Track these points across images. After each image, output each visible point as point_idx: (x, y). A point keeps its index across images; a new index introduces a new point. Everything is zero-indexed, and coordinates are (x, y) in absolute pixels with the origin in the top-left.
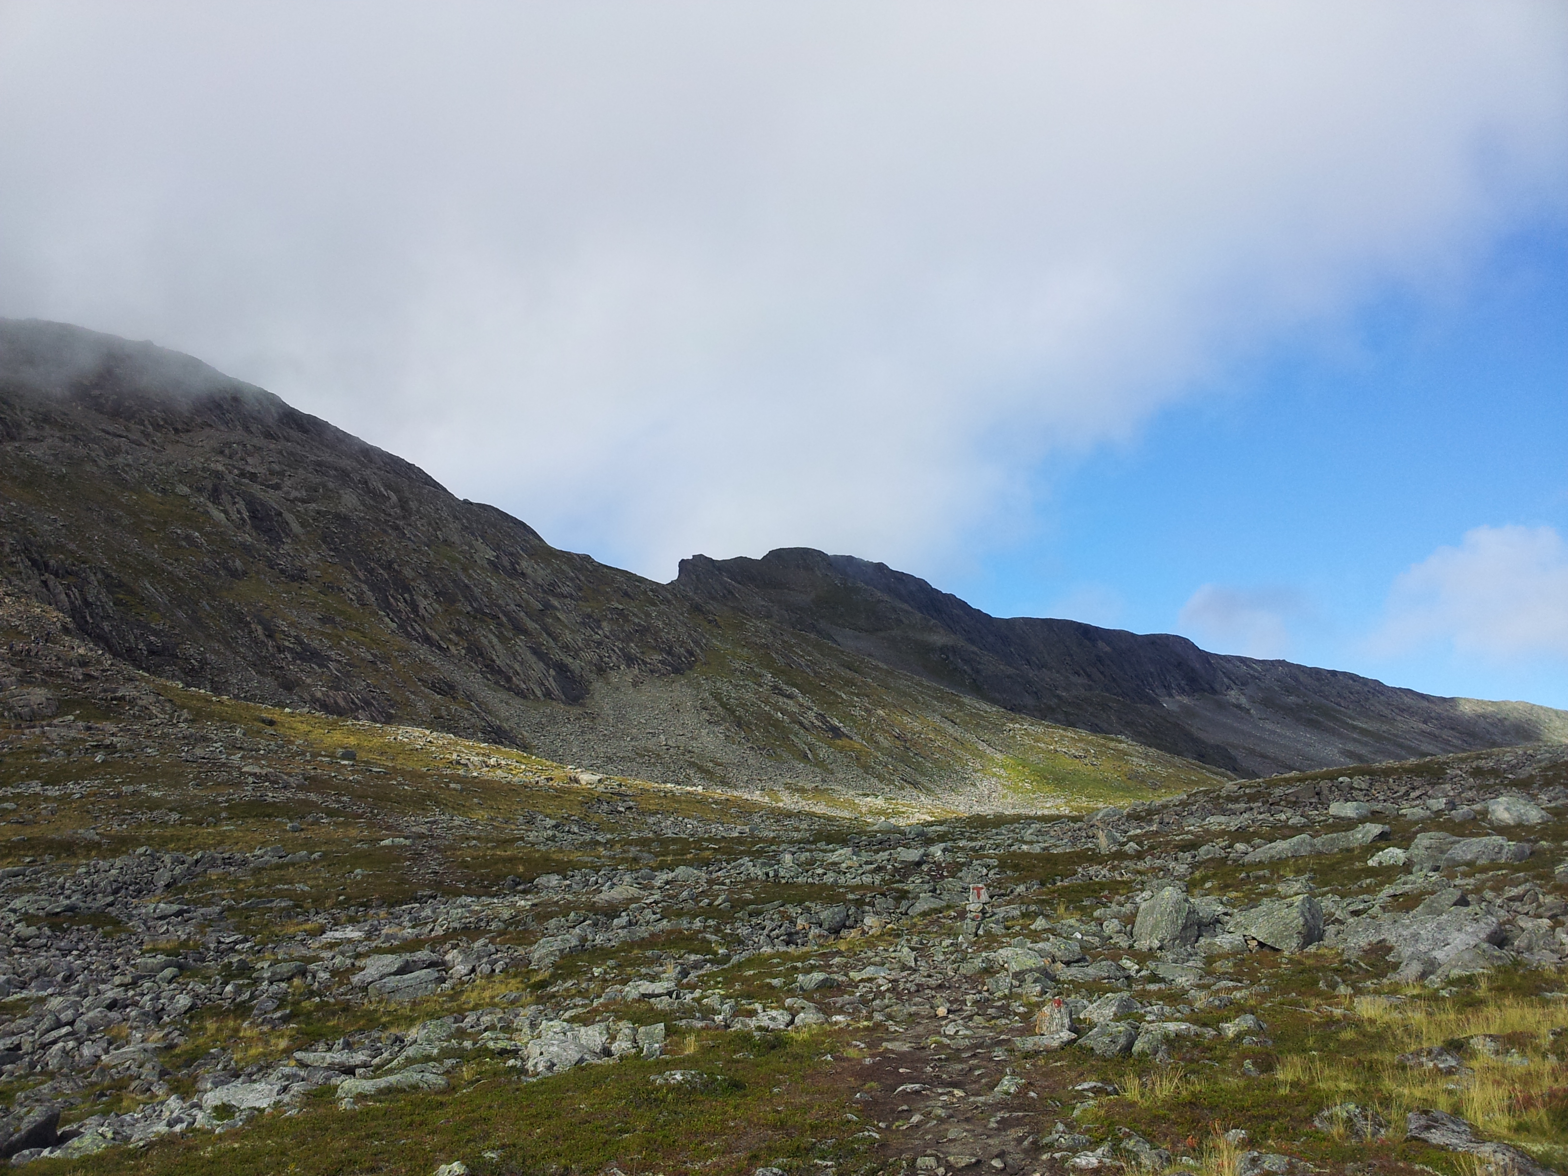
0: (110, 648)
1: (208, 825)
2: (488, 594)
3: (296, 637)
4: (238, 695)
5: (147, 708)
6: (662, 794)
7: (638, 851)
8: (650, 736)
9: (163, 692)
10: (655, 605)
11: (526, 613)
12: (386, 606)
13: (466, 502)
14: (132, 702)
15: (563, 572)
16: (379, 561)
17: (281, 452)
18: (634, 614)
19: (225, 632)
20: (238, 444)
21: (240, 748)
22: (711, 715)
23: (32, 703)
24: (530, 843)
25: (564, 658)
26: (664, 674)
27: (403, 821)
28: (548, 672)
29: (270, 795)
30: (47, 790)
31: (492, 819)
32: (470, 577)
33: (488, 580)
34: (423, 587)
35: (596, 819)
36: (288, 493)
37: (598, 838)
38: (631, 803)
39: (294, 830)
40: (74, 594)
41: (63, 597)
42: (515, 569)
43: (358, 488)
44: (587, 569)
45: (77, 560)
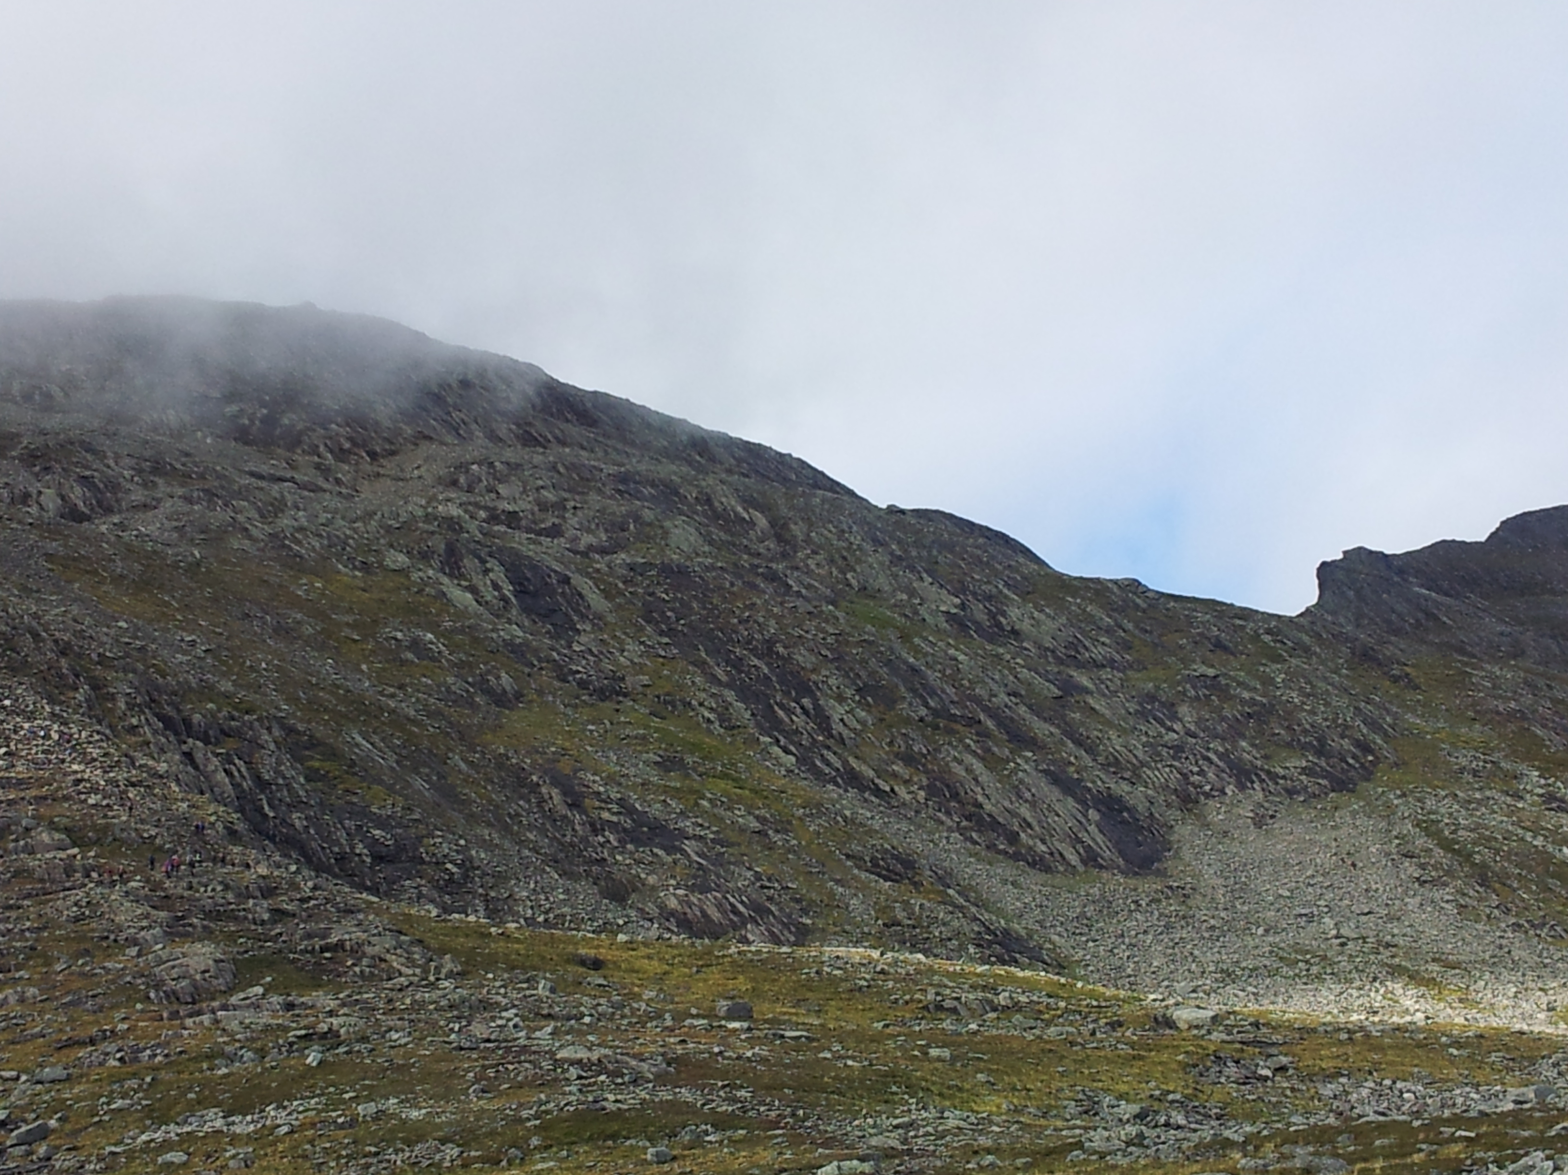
0: (309, 859)
1: (510, 1163)
2: (954, 679)
3: (621, 802)
4: (533, 918)
5: (382, 960)
6: (1344, 1036)
7: (1311, 1154)
8: (1302, 921)
9: (405, 927)
10: (1277, 659)
11: (1030, 707)
12: (771, 725)
13: (892, 510)
14: (357, 951)
15: (1090, 618)
16: (749, 642)
17: (554, 468)
18: (1239, 684)
19: (497, 807)
20: (480, 464)
21: (550, 1016)
22: (1422, 866)
23: (192, 972)
24: (1095, 1152)
25: (1112, 786)
26: (1315, 796)
27: (853, 1128)
28: (1085, 816)
29: (611, 1097)
30: (233, 1123)
31: (1016, 1111)
32: (917, 651)
33: (952, 651)
34: (832, 681)
35: (1217, 1097)
36: (575, 539)
37: (1227, 1133)
38: (1284, 1060)
39: (661, 1159)
40: (239, 771)
41: (221, 776)
42: (999, 625)
43: (696, 512)
44: (1137, 607)
45: (236, 709)
